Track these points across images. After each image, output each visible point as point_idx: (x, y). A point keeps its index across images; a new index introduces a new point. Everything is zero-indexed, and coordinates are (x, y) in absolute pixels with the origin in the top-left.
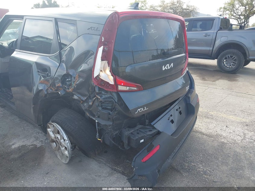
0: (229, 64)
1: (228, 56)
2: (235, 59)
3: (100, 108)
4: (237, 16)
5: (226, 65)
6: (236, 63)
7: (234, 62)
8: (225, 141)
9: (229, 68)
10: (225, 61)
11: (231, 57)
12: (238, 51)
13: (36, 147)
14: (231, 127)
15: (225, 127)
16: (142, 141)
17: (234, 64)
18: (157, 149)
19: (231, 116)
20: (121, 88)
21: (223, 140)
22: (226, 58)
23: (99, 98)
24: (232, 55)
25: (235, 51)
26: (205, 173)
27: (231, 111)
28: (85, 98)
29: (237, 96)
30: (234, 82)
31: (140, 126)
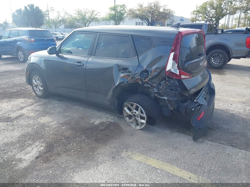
0: (216, 62)
1: (215, 55)
2: (221, 57)
3: (169, 90)
4: (209, 19)
5: (214, 62)
6: (222, 61)
7: (221, 60)
8: (234, 113)
9: (217, 64)
10: (213, 59)
11: (218, 55)
12: (223, 51)
13: (111, 123)
14: (234, 105)
15: (230, 105)
16: (193, 109)
17: (220, 61)
18: (203, 113)
19: (231, 98)
20: (183, 77)
21: (232, 112)
22: (213, 57)
23: (168, 83)
24: (218, 54)
25: (221, 51)
26: (228, 129)
27: (230, 95)
28: (156, 85)
29: (230, 85)
30: (223, 76)
31: (190, 101)
